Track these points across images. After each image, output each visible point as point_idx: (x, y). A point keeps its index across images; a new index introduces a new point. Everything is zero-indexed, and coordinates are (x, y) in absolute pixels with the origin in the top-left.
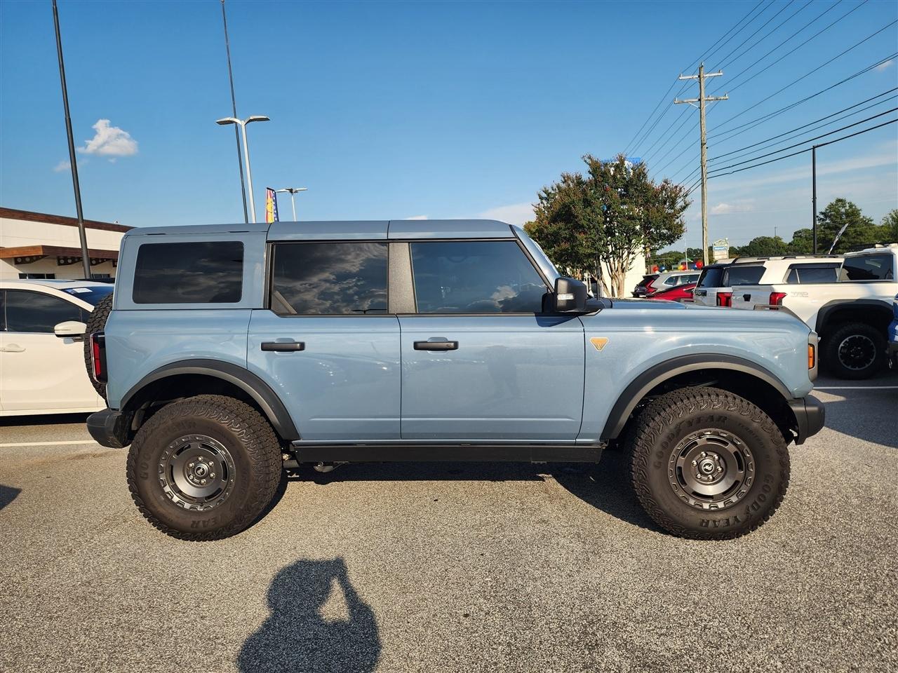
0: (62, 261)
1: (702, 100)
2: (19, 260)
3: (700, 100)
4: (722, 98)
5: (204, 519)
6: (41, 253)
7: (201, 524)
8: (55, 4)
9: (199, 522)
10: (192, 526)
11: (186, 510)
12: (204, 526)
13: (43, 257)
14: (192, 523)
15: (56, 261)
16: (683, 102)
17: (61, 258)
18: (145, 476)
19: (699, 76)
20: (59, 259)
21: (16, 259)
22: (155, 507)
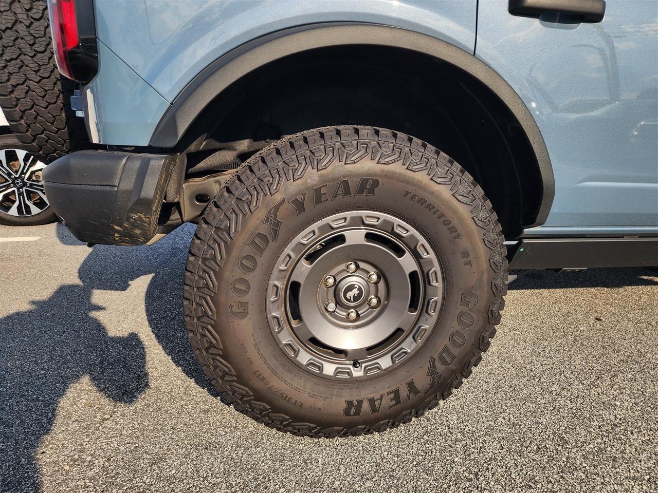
5: (371, 396)
7: (366, 406)
9: (360, 403)
10: (347, 412)
11: (326, 378)
12: (374, 409)
14: (344, 405)
18: (242, 310)
22: (264, 379)
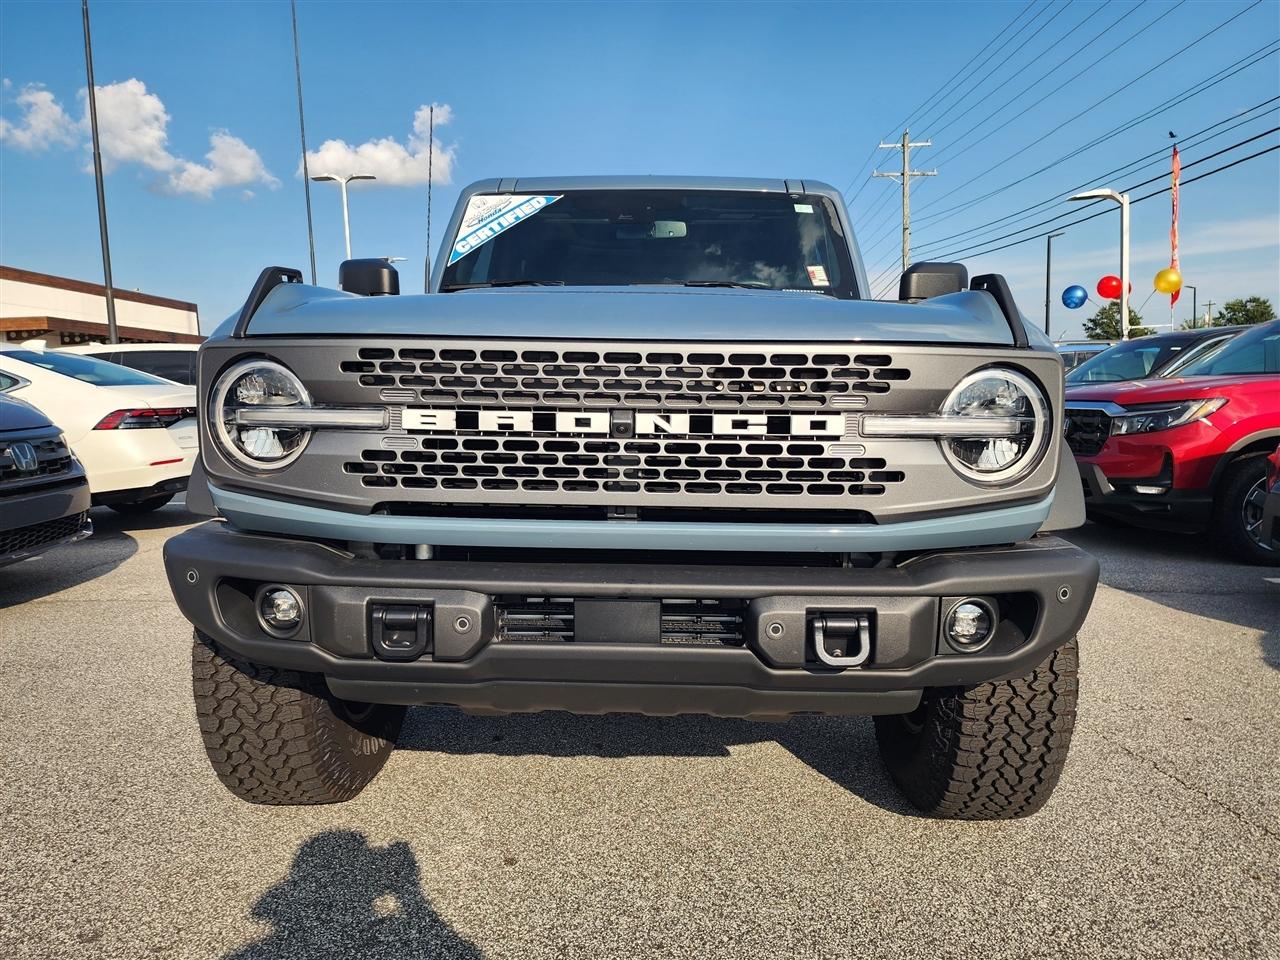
0: (67, 339)
1: (906, 175)
2: (13, 335)
3: (903, 174)
4: (930, 173)
6: (45, 327)
8: (85, 3)
13: (46, 331)
15: (59, 338)
16: (883, 176)
17: (66, 334)
19: (903, 145)
20: (62, 336)
21: (8, 333)
